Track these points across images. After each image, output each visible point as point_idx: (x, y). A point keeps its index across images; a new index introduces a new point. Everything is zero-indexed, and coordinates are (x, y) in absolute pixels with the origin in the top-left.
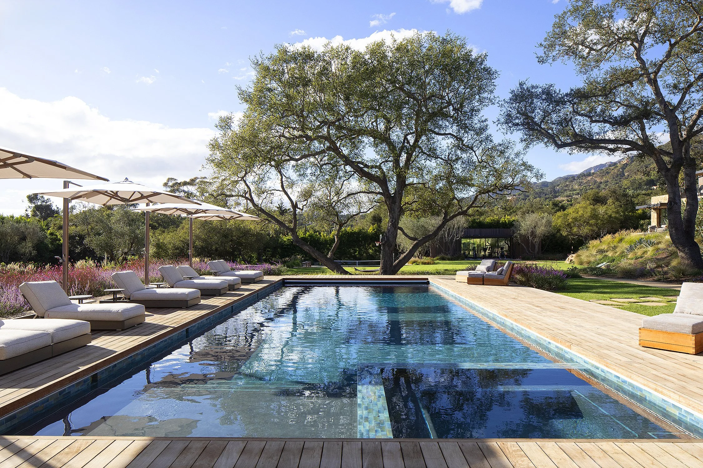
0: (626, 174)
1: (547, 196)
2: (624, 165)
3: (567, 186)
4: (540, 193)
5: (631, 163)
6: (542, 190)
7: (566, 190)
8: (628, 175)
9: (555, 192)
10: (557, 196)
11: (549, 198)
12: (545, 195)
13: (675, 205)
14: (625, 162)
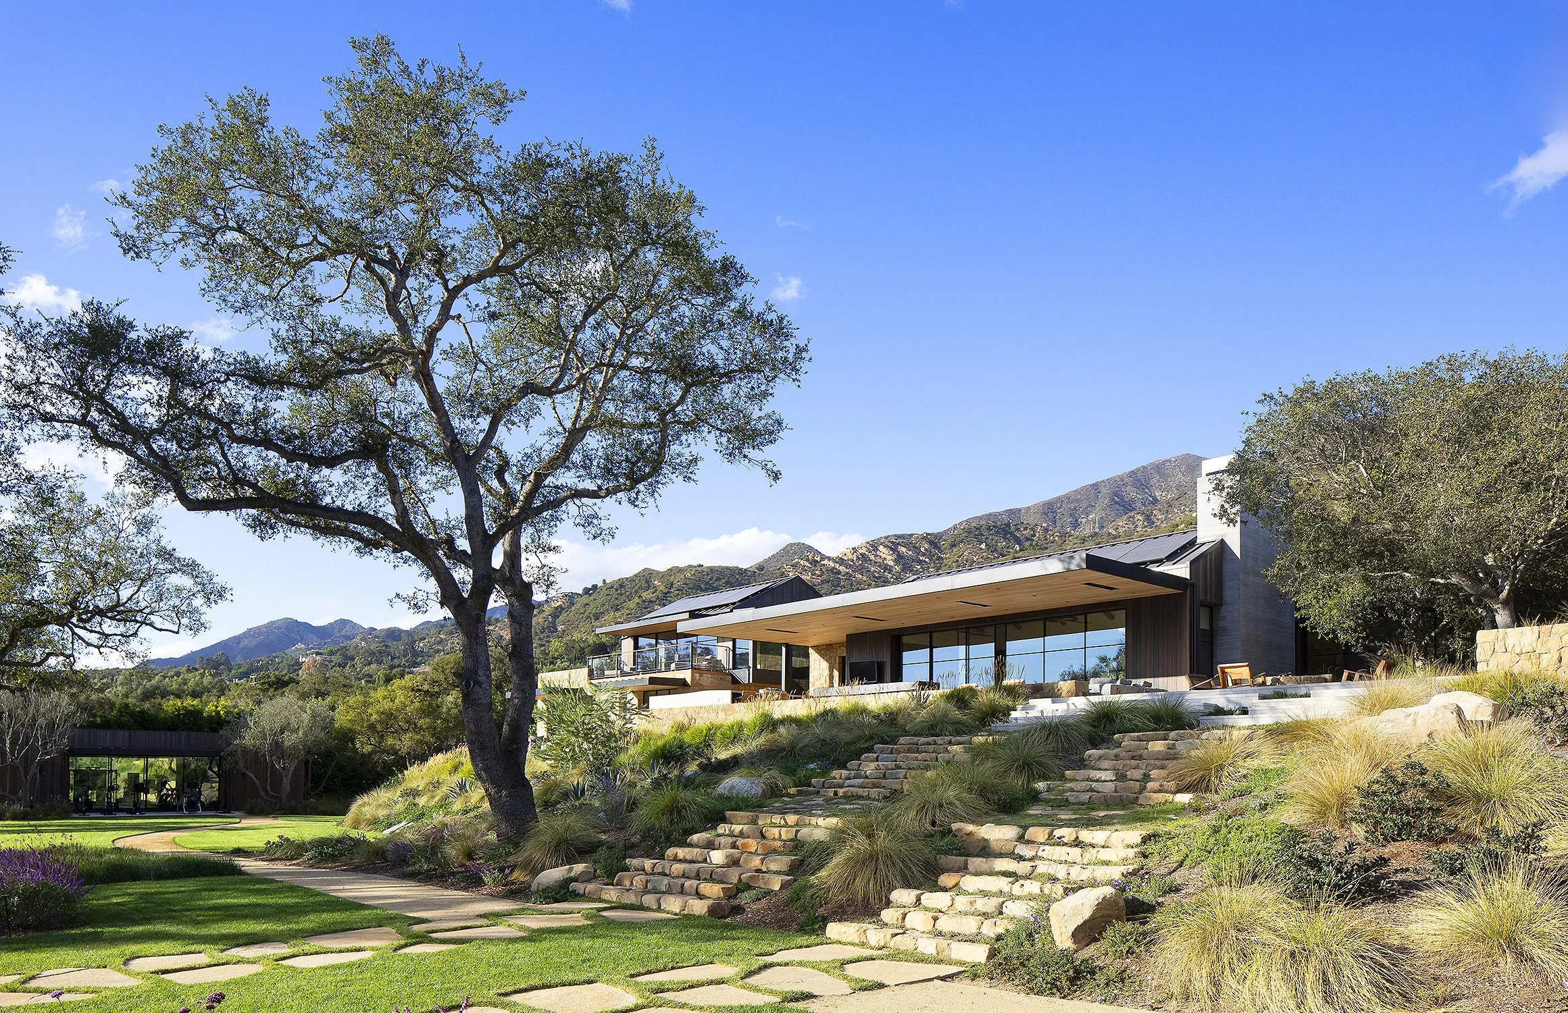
0: (559, 629)
1: (396, 662)
2: (557, 608)
3: (441, 642)
4: (380, 653)
5: (570, 607)
6: (386, 646)
7: (438, 651)
8: (564, 631)
9: (415, 654)
10: (417, 663)
11: (399, 666)
12: (393, 658)
13: (478, 688)
14: (559, 604)
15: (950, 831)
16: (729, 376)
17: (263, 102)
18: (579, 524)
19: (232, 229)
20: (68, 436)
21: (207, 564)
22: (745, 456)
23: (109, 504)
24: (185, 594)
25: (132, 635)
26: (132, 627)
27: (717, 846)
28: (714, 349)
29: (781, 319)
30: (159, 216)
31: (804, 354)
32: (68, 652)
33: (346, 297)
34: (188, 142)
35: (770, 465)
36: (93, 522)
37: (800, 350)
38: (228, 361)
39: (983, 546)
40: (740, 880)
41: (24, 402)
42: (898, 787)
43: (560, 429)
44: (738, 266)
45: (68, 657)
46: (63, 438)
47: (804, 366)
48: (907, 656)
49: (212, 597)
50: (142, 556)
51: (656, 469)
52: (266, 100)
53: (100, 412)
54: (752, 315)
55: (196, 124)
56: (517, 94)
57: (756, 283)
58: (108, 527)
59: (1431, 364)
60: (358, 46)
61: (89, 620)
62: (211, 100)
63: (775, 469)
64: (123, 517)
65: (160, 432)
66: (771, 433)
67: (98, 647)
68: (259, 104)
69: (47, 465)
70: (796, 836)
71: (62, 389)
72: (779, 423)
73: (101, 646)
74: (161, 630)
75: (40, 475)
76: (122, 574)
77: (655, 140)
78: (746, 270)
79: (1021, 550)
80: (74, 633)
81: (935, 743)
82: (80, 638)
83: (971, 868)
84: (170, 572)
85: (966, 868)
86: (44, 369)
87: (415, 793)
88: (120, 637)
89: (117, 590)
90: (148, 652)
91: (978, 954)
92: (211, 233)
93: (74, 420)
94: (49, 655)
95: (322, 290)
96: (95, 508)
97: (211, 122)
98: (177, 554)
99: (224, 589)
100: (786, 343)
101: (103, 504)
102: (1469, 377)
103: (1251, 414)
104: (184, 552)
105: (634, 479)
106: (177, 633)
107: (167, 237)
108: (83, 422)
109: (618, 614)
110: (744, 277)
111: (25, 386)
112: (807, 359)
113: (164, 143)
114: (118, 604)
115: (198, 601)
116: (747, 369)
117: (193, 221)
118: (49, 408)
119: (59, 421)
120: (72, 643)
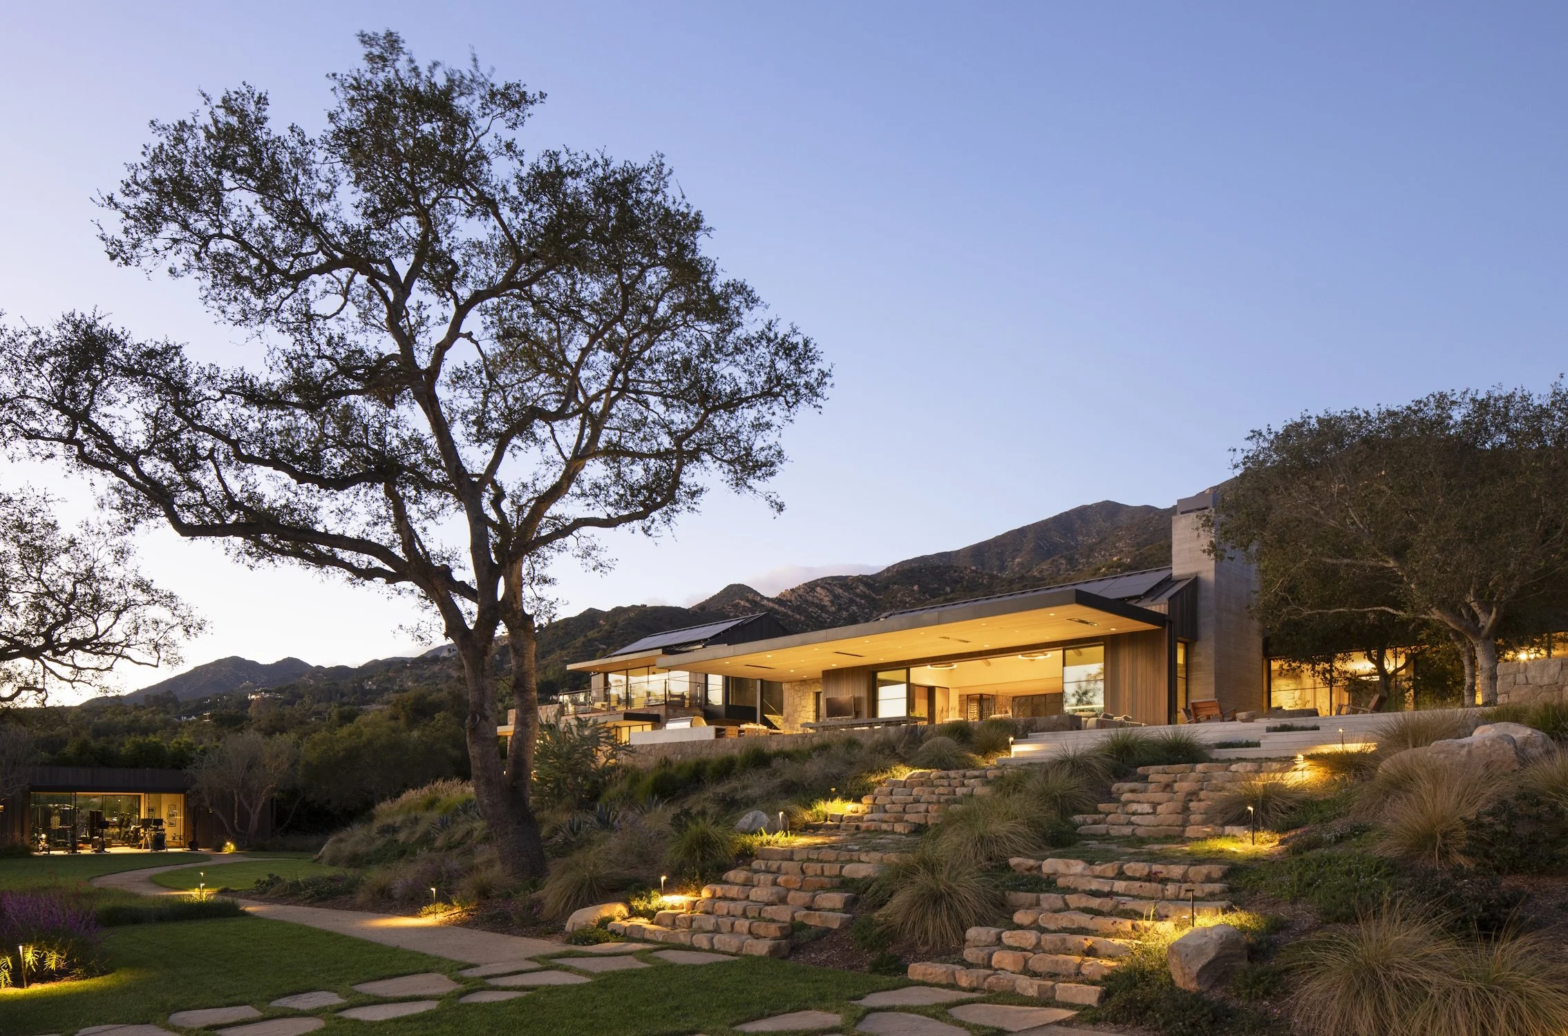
3: (389, 680)
4: (330, 690)
7: (387, 689)
9: (364, 692)
10: (366, 701)
11: (348, 704)
12: (342, 696)
13: (483, 721)
15: (1008, 866)
16: (749, 401)
17: (262, 101)
18: (578, 556)
19: (228, 237)
20: (51, 456)
21: (183, 596)
22: (750, 487)
23: (84, 532)
24: (162, 626)
25: (108, 669)
26: (107, 661)
27: (755, 883)
28: (737, 372)
29: (806, 343)
30: (150, 219)
31: (827, 380)
32: (40, 686)
33: (342, 314)
34: (179, 140)
35: (774, 497)
36: (67, 551)
37: (824, 375)
38: (225, 377)
39: (916, 588)
40: (793, 918)
41: (7, 417)
42: (923, 822)
43: (559, 458)
44: (749, 289)
45: (40, 691)
46: (47, 457)
47: (826, 391)
48: (883, 692)
49: (192, 630)
50: (121, 586)
51: (670, 498)
52: (265, 99)
53: (86, 431)
54: (776, 337)
55: (189, 122)
56: (537, 96)
57: (767, 307)
58: (82, 557)
59: (1420, 402)
60: (366, 39)
61: (63, 653)
62: (204, 95)
63: (779, 501)
64: (98, 546)
65: (148, 453)
66: (773, 464)
67: (71, 682)
68: (258, 103)
69: (26, 488)
70: (841, 871)
71: (49, 403)
72: (780, 453)
73: (74, 680)
74: (139, 663)
75: (19, 497)
76: (98, 605)
77: (662, 156)
78: (756, 294)
79: (952, 591)
80: (45, 667)
81: (948, 777)
82: (52, 672)
83: (1045, 905)
84: (148, 603)
85: (1038, 903)
86: (30, 382)
87: (391, 829)
88: (93, 671)
89: (95, 622)
90: (123, 687)
91: (1089, 995)
92: (206, 240)
93: (59, 438)
94: (20, 689)
95: (318, 307)
96: (68, 537)
97: (205, 119)
98: (153, 587)
99: (204, 621)
100: (810, 367)
101: (78, 534)
102: (1457, 415)
103: (1239, 451)
104: (161, 584)
105: (649, 508)
106: (157, 666)
107: (159, 243)
108: (69, 440)
109: (565, 652)
110: (755, 301)
111: (8, 400)
112: (829, 384)
113: (155, 141)
114: (96, 637)
115: (177, 634)
116: (768, 394)
117: (185, 226)
118: (34, 425)
119: (44, 438)
120: (44, 677)
